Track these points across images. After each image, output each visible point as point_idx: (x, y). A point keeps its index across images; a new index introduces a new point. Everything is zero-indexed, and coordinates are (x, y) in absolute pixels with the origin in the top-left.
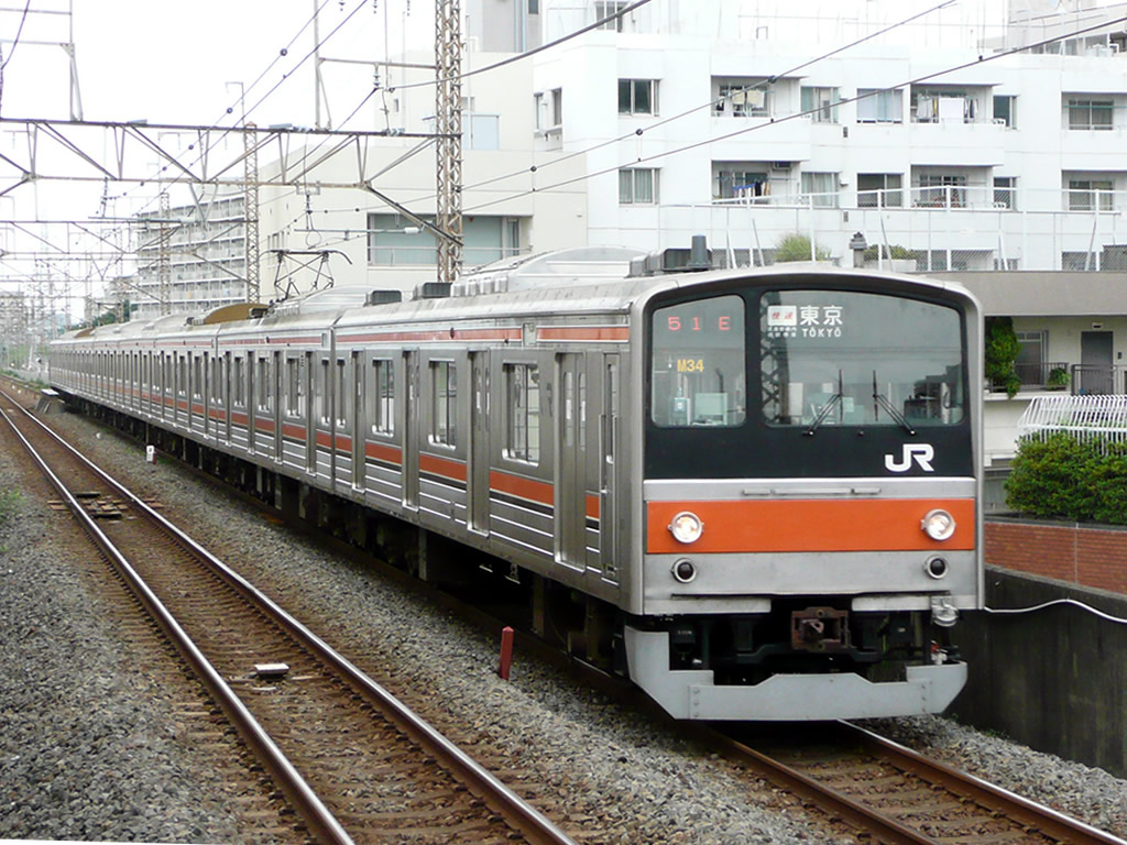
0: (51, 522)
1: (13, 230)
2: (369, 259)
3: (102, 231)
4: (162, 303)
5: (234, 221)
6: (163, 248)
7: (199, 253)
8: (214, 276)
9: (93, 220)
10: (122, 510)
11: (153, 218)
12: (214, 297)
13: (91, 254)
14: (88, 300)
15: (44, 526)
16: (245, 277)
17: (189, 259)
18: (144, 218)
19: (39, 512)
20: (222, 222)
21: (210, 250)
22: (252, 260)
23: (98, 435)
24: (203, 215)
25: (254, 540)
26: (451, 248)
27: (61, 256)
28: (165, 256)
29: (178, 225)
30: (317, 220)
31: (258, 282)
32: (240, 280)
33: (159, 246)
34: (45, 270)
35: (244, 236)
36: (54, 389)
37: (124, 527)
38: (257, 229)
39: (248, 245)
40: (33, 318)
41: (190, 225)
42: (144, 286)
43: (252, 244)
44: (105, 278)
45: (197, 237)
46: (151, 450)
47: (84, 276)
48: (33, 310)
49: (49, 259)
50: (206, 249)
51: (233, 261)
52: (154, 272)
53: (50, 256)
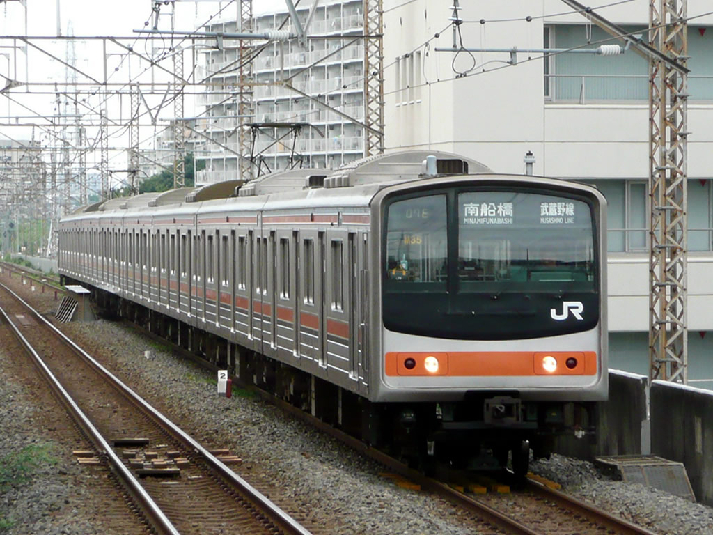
0: (77, 483)
1: (26, 52)
2: (547, 93)
3: (154, 50)
4: (242, 158)
5: (347, 36)
6: (242, 77)
7: (296, 83)
8: (318, 118)
9: (139, 35)
10: (180, 466)
11: (229, 32)
12: (318, 148)
13: (138, 84)
14: (134, 152)
15: (66, 489)
16: (362, 120)
17: (281, 93)
18: (215, 32)
19: (60, 468)
20: (329, 37)
21: (312, 78)
22: (372, 94)
23: (147, 354)
24: (300, 28)
25: (374, 513)
26: (670, 75)
27: (95, 88)
28: (246, 88)
29: (265, 42)
30: (470, 36)
31: (382, 127)
32: (354, 124)
33: (237, 74)
34: (70, 109)
35: (362, 59)
37: (186, 491)
38: (380, 48)
39: (367, 72)
40: (54, 180)
41: (282, 42)
42: (214, 133)
43: (372, 71)
44: (158, 122)
45: (294, 60)
46: (223, 375)
47: (127, 116)
48: (54, 168)
49: (77, 93)
50: (306, 78)
51: (345, 95)
52: (231, 113)
53: (79, 88)
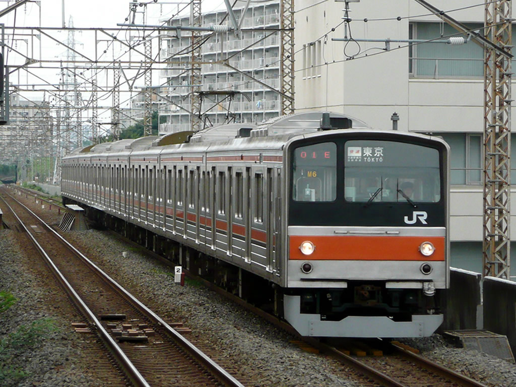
0: (75, 346)
1: (39, 37)
2: (411, 71)
3: (131, 38)
4: (193, 115)
5: (268, 29)
6: (194, 58)
7: (232, 62)
8: (247, 87)
9: (121, 27)
10: (149, 335)
11: (184, 26)
12: (246, 108)
13: (120, 62)
14: (115, 110)
15: (67, 351)
16: (278, 89)
17: (221, 69)
18: (175, 26)
19: (62, 335)
20: (256, 30)
21: (243, 59)
22: (287, 71)
23: (124, 254)
24: (236, 23)
25: (285, 370)
26: (499, 59)
27: (89, 65)
28: (196, 65)
29: (211, 33)
30: (357, 27)
31: (293, 94)
32: (272, 92)
33: (190, 55)
35: (279, 45)
36: (80, 204)
37: (152, 353)
38: (292, 38)
39: (283, 55)
40: (58, 129)
41: (221, 33)
42: (173, 97)
43: (287, 54)
44: (134, 89)
45: (230, 45)
46: (178, 270)
48: (58, 121)
49: (75, 68)
50: (239, 58)
51: (266, 71)
52: (185, 83)
53: (77, 64)
